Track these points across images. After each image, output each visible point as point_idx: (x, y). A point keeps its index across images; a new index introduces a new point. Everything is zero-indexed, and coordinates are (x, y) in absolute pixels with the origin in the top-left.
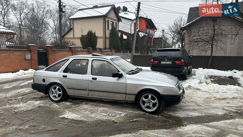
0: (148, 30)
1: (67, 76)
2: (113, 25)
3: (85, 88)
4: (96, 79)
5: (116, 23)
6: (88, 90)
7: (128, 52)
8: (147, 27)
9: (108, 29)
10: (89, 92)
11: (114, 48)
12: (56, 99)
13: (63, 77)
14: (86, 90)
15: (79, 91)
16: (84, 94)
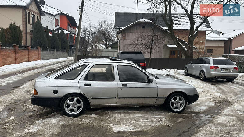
0: (70, 28)
1: (90, 84)
2: (34, 18)
3: (113, 96)
4: (126, 85)
5: (38, 17)
6: (117, 98)
7: (55, 50)
8: (69, 25)
9: (29, 23)
10: (118, 100)
11: (40, 46)
12: (74, 113)
13: (85, 85)
14: (115, 98)
15: (106, 100)
16: (113, 102)
